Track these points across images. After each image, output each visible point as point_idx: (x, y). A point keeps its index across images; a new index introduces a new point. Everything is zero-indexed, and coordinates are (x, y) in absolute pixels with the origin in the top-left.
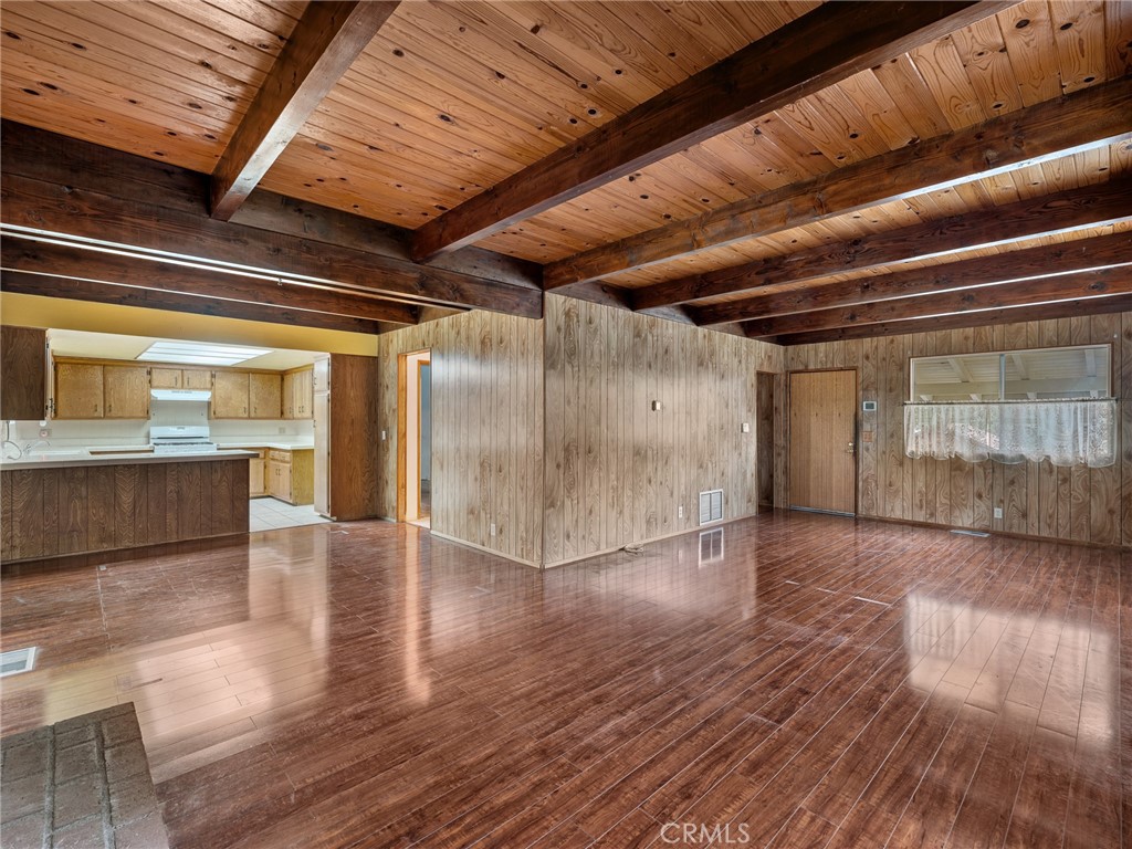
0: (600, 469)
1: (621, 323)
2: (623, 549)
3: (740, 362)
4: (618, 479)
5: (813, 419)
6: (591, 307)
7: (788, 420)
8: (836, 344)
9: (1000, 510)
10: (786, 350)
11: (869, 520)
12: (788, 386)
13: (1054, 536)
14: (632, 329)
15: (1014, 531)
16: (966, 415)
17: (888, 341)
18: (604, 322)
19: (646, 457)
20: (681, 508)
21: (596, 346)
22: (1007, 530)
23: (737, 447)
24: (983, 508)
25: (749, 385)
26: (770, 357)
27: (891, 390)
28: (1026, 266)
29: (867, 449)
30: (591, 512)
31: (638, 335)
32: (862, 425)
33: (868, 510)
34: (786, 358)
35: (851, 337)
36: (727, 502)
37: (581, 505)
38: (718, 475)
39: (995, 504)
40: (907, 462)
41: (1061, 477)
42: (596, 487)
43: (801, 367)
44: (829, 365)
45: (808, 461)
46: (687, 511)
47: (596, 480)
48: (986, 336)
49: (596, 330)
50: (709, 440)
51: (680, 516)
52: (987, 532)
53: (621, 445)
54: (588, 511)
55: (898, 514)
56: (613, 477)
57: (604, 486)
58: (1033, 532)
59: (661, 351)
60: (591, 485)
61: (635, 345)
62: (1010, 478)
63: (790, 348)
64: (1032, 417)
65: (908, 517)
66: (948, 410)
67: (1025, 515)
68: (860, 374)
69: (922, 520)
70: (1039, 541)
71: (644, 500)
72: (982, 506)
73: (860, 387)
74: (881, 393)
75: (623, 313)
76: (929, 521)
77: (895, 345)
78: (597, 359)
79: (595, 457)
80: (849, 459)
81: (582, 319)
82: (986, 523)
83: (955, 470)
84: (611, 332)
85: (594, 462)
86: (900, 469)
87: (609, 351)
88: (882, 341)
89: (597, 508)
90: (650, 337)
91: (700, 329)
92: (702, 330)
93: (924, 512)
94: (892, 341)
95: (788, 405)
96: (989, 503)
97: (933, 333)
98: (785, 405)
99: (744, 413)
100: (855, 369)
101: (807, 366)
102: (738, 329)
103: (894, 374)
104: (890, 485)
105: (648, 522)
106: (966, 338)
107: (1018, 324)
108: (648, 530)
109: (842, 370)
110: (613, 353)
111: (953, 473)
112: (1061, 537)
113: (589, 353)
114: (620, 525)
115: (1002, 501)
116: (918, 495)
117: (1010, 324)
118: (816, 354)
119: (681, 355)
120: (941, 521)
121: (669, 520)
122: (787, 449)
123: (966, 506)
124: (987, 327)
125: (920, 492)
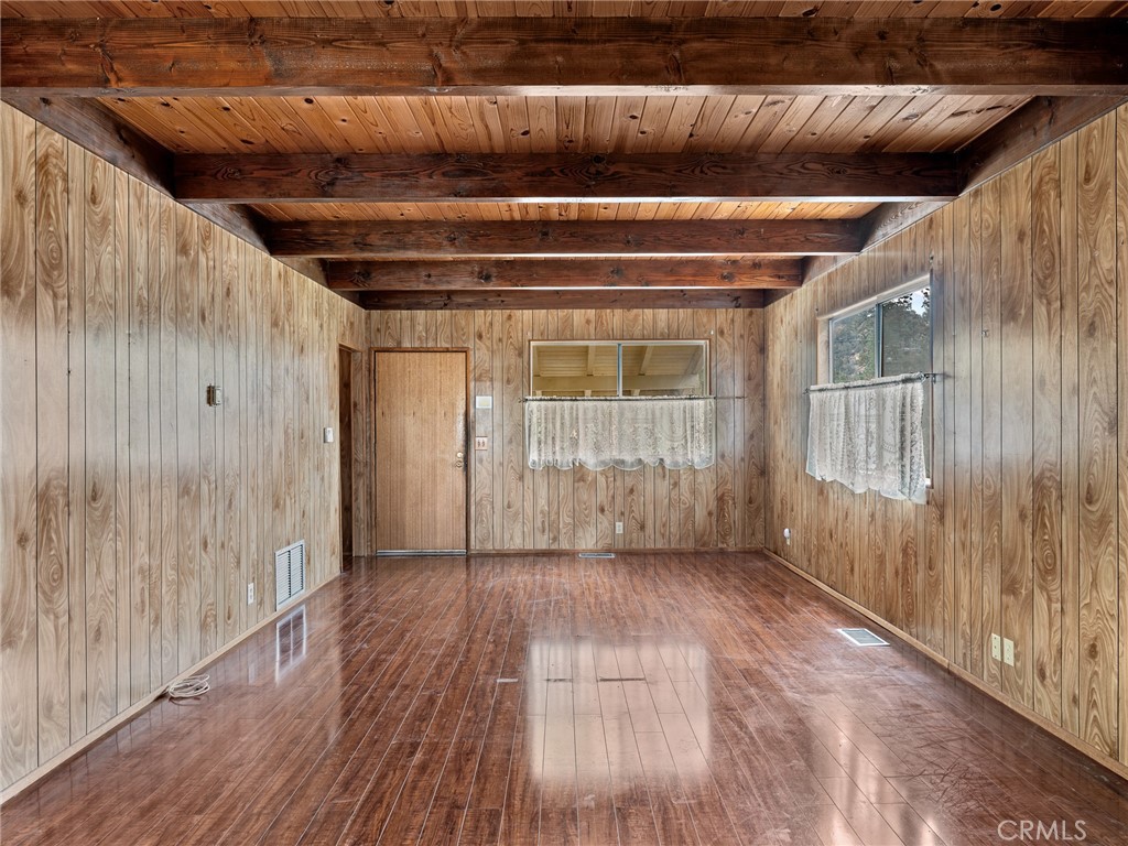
0: (116, 533)
1: (154, 219)
2: (162, 697)
3: (321, 326)
4: (150, 549)
5: (409, 420)
6: (94, 168)
7: (373, 424)
8: (441, 315)
9: (621, 524)
10: (369, 317)
11: (485, 556)
12: (372, 372)
13: (667, 547)
14: (172, 234)
15: (634, 546)
16: (590, 414)
17: (505, 316)
18: (121, 205)
19: (199, 496)
20: (251, 586)
21: (106, 258)
22: (627, 547)
23: (319, 467)
24: (606, 523)
25: (331, 365)
26: (352, 324)
27: (508, 382)
28: (714, 239)
29: (481, 461)
30: (98, 632)
31: (183, 249)
32: (474, 428)
33: (482, 542)
34: (368, 329)
35: (459, 306)
36: (309, 562)
37: (76, 626)
38: (298, 517)
39: (616, 518)
40: (528, 475)
41: (672, 481)
42: (108, 574)
43: (391, 344)
44: (431, 344)
45: (403, 482)
46: (260, 590)
47: (108, 559)
48: (607, 321)
49: (105, 222)
50: (287, 457)
51: (251, 601)
52: (609, 551)
53: (155, 476)
54: (91, 635)
55: (517, 544)
56: (141, 546)
57: (124, 572)
58: (649, 546)
59: (220, 292)
60: (98, 573)
61: (178, 269)
62: (630, 486)
63: (375, 313)
64: (650, 417)
65: (529, 546)
66: (572, 408)
67: (643, 527)
68: (471, 358)
69: (544, 547)
70: (656, 553)
71: (196, 584)
72: (604, 522)
73: (471, 376)
74: (497, 385)
75: (157, 197)
76: (553, 547)
77: (513, 322)
78: (108, 287)
79: (106, 509)
80: (459, 474)
81: (75, 186)
82: (609, 541)
83: (579, 481)
84: (136, 232)
85: (105, 518)
86: (520, 484)
87: (132, 274)
88: (498, 315)
89: (111, 621)
90: (202, 259)
91: (274, 260)
92: (276, 264)
93: (546, 537)
94: (510, 317)
95: (372, 399)
96: (610, 516)
97: (554, 311)
98: (368, 400)
99: (326, 411)
100: (465, 351)
101: (399, 343)
102: (317, 270)
103: (513, 361)
104: (509, 507)
105: (203, 626)
106: (588, 322)
107: (635, 311)
108: (203, 642)
109: (447, 351)
110: (140, 279)
111: (576, 484)
112: (673, 546)
113: (90, 272)
114: (156, 647)
115: (622, 514)
116: (540, 516)
117: (629, 310)
118: (413, 327)
119: (249, 303)
120: (565, 545)
121: (234, 613)
122: (372, 466)
123: (588, 523)
124: (608, 311)
125: (542, 512)
